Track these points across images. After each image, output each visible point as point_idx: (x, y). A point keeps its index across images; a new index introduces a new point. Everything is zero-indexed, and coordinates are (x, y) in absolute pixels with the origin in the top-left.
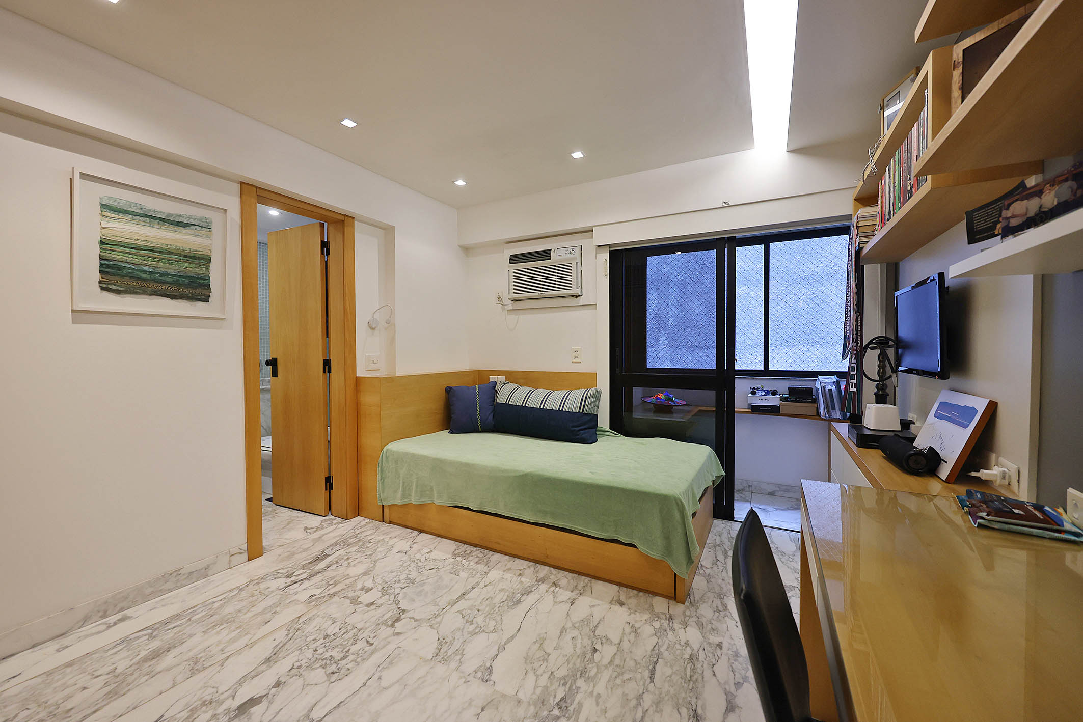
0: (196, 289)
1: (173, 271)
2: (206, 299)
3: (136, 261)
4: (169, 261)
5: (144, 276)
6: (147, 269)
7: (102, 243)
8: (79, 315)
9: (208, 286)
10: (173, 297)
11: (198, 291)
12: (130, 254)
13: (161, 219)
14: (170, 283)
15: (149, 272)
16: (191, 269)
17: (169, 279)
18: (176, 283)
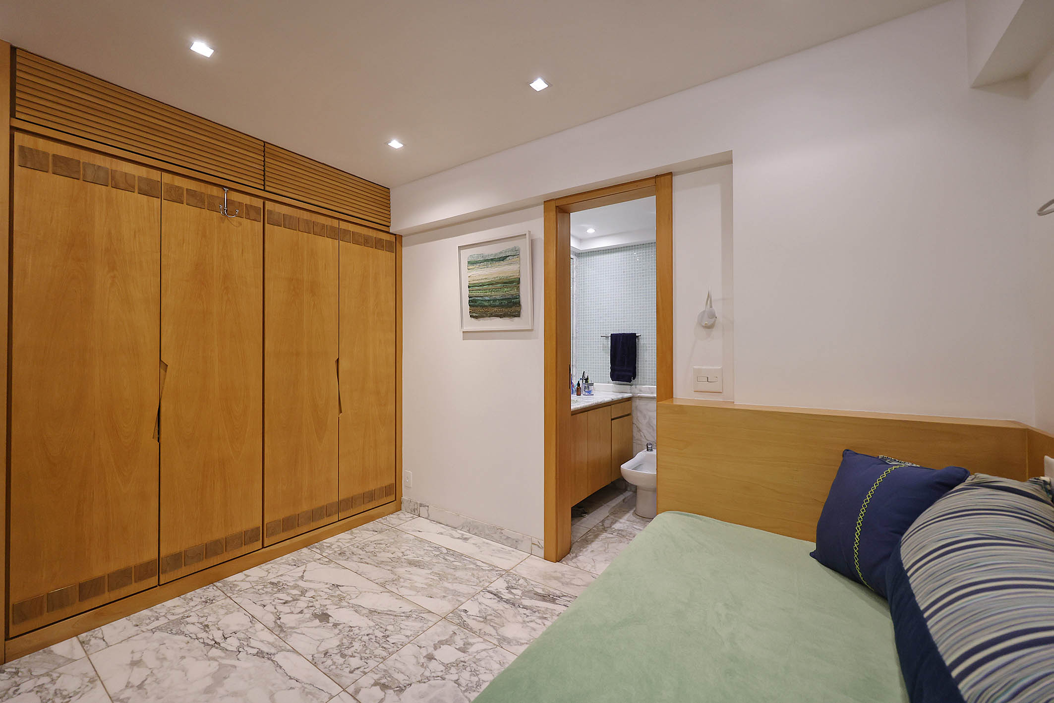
0: (511, 307)
1: (499, 297)
2: (518, 315)
3: (482, 294)
4: (497, 290)
5: (486, 304)
6: (487, 298)
7: (469, 287)
8: (467, 335)
9: (518, 304)
10: (500, 316)
11: (513, 309)
12: (480, 290)
13: (492, 260)
14: (498, 306)
15: (488, 300)
16: (508, 292)
17: (497, 303)
18: (501, 306)
